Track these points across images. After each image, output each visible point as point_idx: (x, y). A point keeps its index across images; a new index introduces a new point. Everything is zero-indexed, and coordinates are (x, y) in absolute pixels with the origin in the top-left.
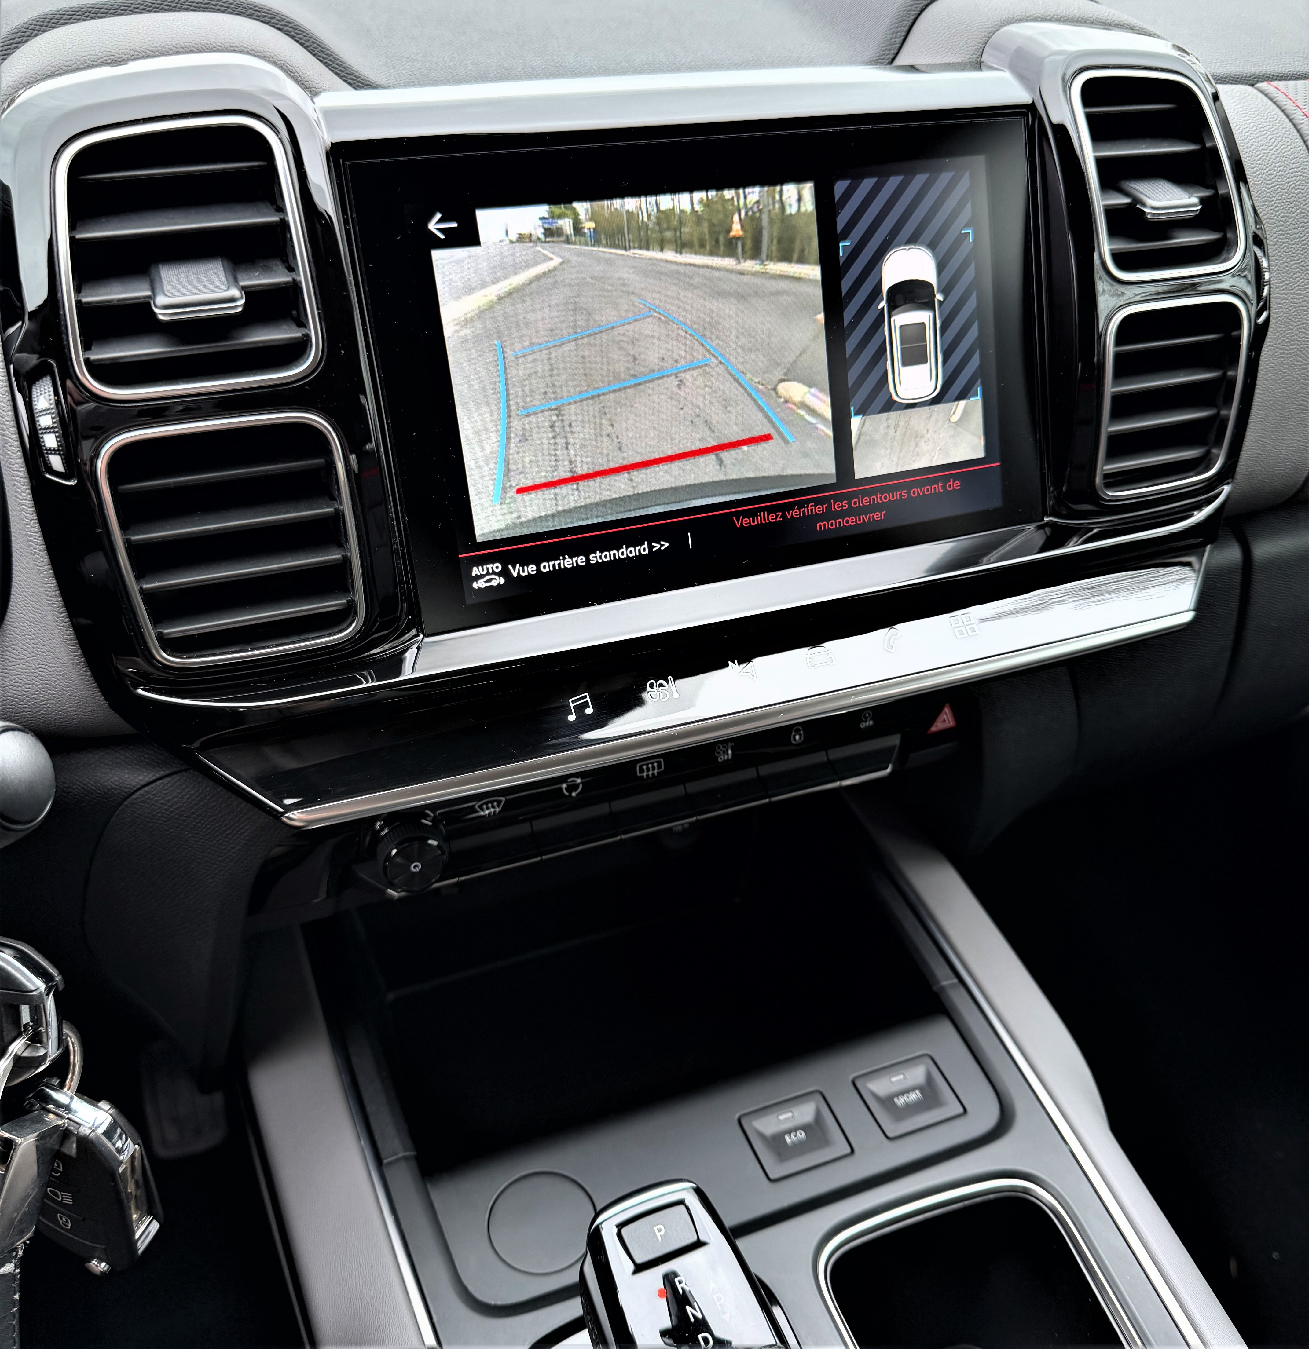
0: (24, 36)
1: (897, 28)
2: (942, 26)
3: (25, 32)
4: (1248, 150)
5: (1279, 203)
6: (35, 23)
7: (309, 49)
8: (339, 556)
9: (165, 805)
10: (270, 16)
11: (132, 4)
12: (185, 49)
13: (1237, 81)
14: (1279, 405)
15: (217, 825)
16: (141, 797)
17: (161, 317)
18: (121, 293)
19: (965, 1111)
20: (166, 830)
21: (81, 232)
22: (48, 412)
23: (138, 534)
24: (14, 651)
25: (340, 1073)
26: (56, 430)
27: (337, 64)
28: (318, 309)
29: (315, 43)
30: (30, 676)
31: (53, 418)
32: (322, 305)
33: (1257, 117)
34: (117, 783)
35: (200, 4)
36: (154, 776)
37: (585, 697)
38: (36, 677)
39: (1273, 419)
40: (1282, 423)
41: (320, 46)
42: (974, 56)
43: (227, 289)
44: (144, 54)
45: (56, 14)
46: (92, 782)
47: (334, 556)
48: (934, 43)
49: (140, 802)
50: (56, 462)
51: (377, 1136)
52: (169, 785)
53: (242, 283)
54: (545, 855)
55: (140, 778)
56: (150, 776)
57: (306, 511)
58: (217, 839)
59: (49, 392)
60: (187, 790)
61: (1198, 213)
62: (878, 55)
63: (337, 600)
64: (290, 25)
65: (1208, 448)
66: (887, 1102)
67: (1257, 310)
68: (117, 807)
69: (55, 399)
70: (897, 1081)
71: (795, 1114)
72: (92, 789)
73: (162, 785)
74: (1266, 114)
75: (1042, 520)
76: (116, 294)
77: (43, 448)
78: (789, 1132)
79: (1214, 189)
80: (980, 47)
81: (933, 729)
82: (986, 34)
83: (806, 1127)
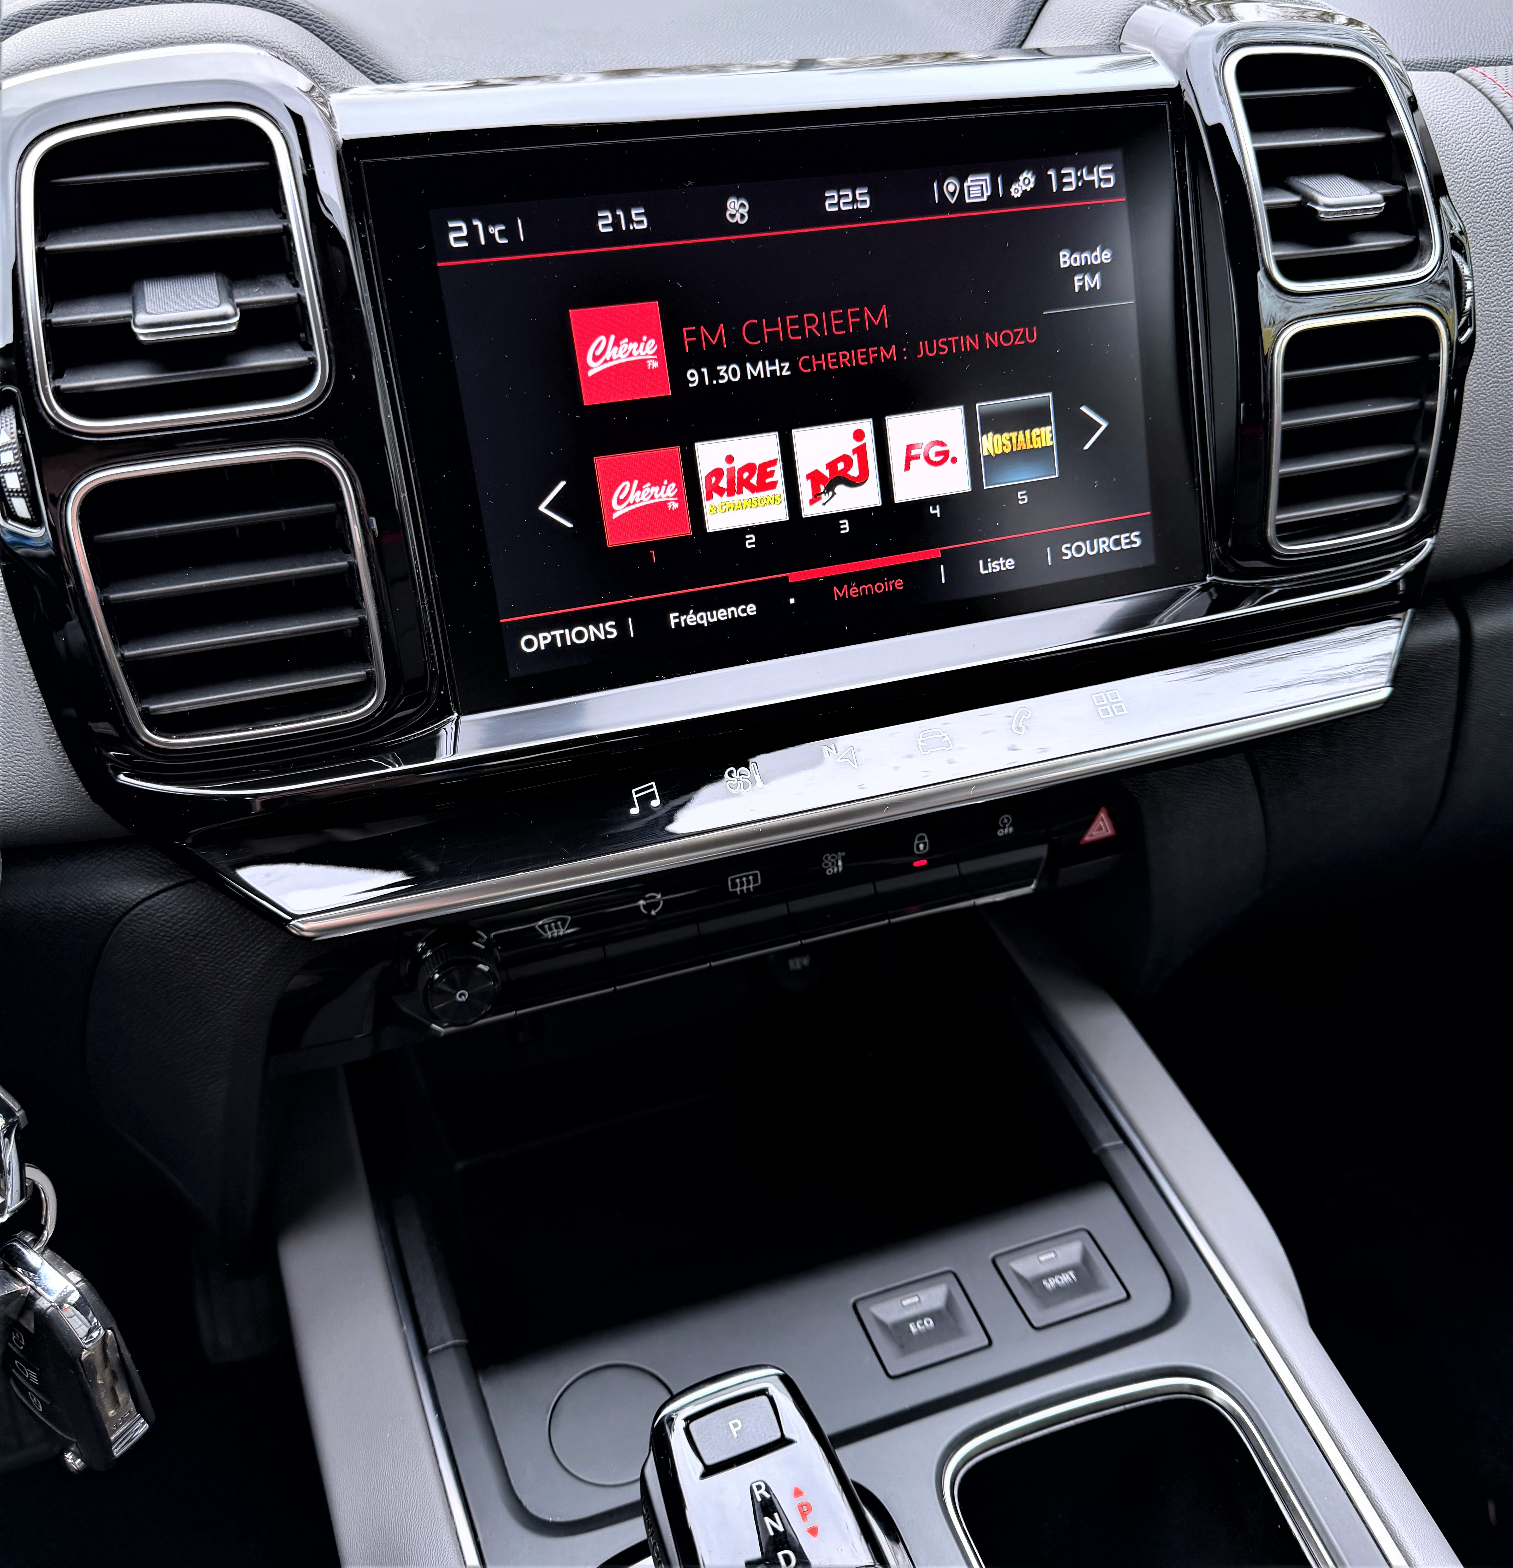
1: (1024, 11)
2: (1075, 6)
3: (5, 29)
4: (1447, 143)
6: (16, 18)
7: (331, 44)
8: (354, 620)
9: (169, 922)
10: (286, 8)
12: (181, 39)
13: (1435, 67)
14: (1494, 444)
15: (228, 946)
16: (141, 912)
17: (142, 338)
18: (98, 312)
19: (1128, 1296)
20: (171, 952)
21: (52, 243)
22: (10, 447)
23: (119, 592)
25: (383, 1247)
26: (19, 468)
28: (324, 327)
29: (338, 37)
31: (15, 454)
32: (330, 323)
33: (1459, 106)
34: (114, 897)
36: (156, 887)
37: (651, 787)
38: (13, 767)
39: (1488, 462)
40: (1499, 466)
41: (342, 40)
42: (1112, 37)
43: (219, 306)
44: (133, 46)
45: (41, 9)
46: (86, 896)
47: (351, 619)
48: (1066, 25)
49: (139, 918)
50: (20, 506)
51: (423, 1320)
52: (173, 898)
53: (238, 300)
54: (619, 985)
55: (141, 890)
56: (153, 888)
57: (315, 565)
58: (229, 963)
59: (11, 424)
60: (195, 904)
61: (1383, 211)
62: (1001, 42)
63: (354, 671)
64: (309, 18)
65: (1404, 493)
66: (1034, 1285)
67: (1459, 326)
68: (115, 925)
69: (17, 433)
70: (1047, 1261)
71: (922, 1299)
72: (86, 904)
73: (165, 899)
74: (1468, 103)
75: (1205, 580)
76: (92, 313)
77: (6, 490)
78: (914, 1319)
79: (1402, 184)
80: (1119, 27)
81: (1087, 838)
82: (1125, 11)
83: (934, 1315)
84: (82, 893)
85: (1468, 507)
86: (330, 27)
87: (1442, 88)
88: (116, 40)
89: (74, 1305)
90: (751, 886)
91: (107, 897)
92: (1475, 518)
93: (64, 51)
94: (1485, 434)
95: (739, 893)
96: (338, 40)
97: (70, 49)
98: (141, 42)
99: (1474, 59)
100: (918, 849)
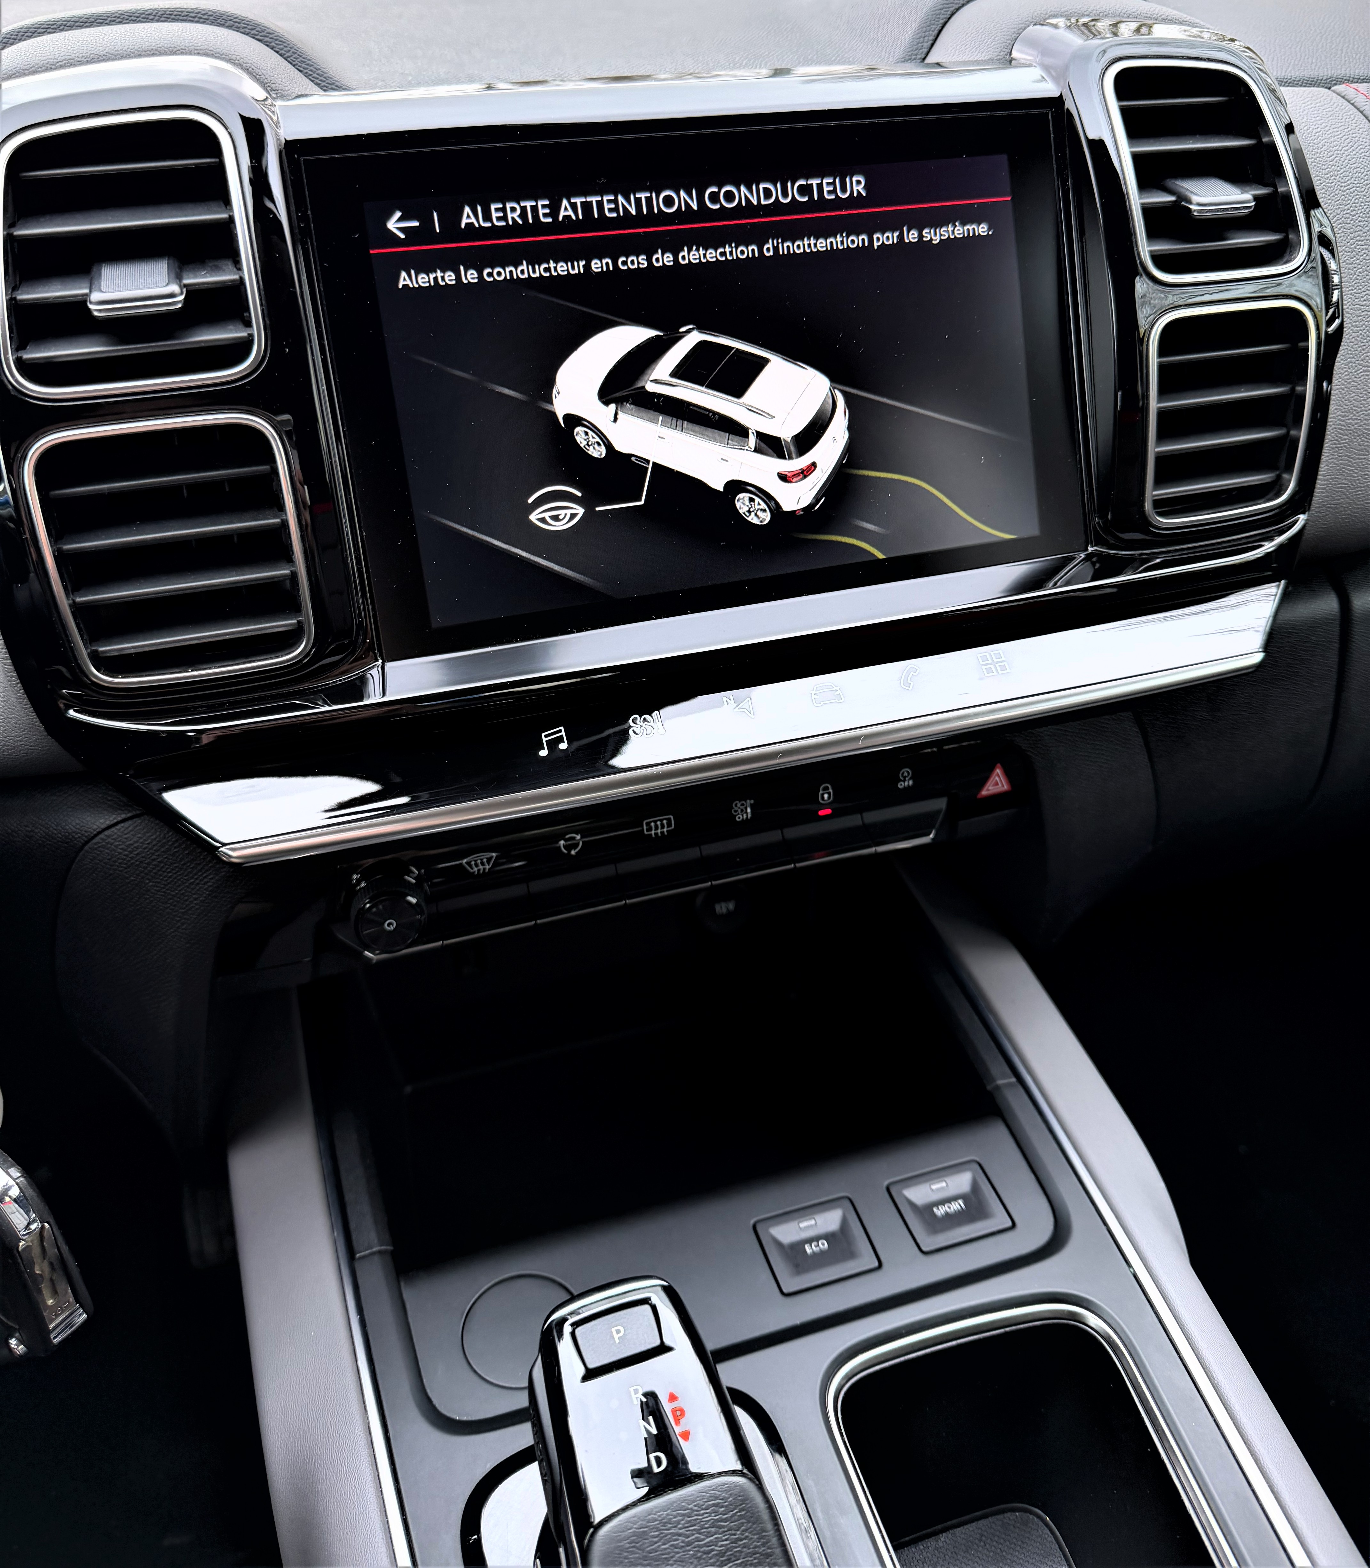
1: (925, 32)
2: (970, 27)
4: (1319, 151)
8: (286, 572)
9: (126, 850)
12: (148, 52)
13: (1311, 84)
15: (178, 873)
16: (101, 841)
17: (97, 314)
18: (59, 291)
19: (1014, 1225)
20: (127, 878)
21: (18, 229)
23: (70, 543)
25: (321, 1158)
28: (261, 305)
29: (294, 52)
32: (267, 305)
34: (78, 826)
36: (115, 818)
37: (560, 731)
39: (1360, 445)
42: (1003, 54)
43: (167, 286)
44: (104, 57)
46: (53, 825)
47: (282, 571)
48: (962, 43)
49: (99, 847)
51: (352, 1227)
52: (130, 829)
53: (186, 282)
54: (540, 919)
55: (101, 821)
56: (111, 819)
57: (252, 521)
58: (179, 889)
60: (148, 835)
61: (1252, 209)
63: (285, 620)
64: (271, 36)
65: (1278, 473)
66: (926, 1212)
67: (1328, 317)
68: (78, 853)
70: (938, 1190)
71: (819, 1222)
72: (53, 833)
73: (123, 829)
74: (1341, 115)
75: (1087, 550)
76: (53, 292)
78: (810, 1241)
79: (1272, 187)
80: (1009, 44)
81: (984, 793)
82: (1016, 30)
83: (829, 1237)
84: (49, 823)
85: (1341, 487)
86: (289, 45)
87: (1316, 101)
88: (89, 53)
90: (666, 830)
91: (72, 827)
92: (1349, 499)
94: (1357, 419)
95: (653, 835)
97: (48, 60)
98: (112, 55)
99: (1350, 77)
100: (823, 798)
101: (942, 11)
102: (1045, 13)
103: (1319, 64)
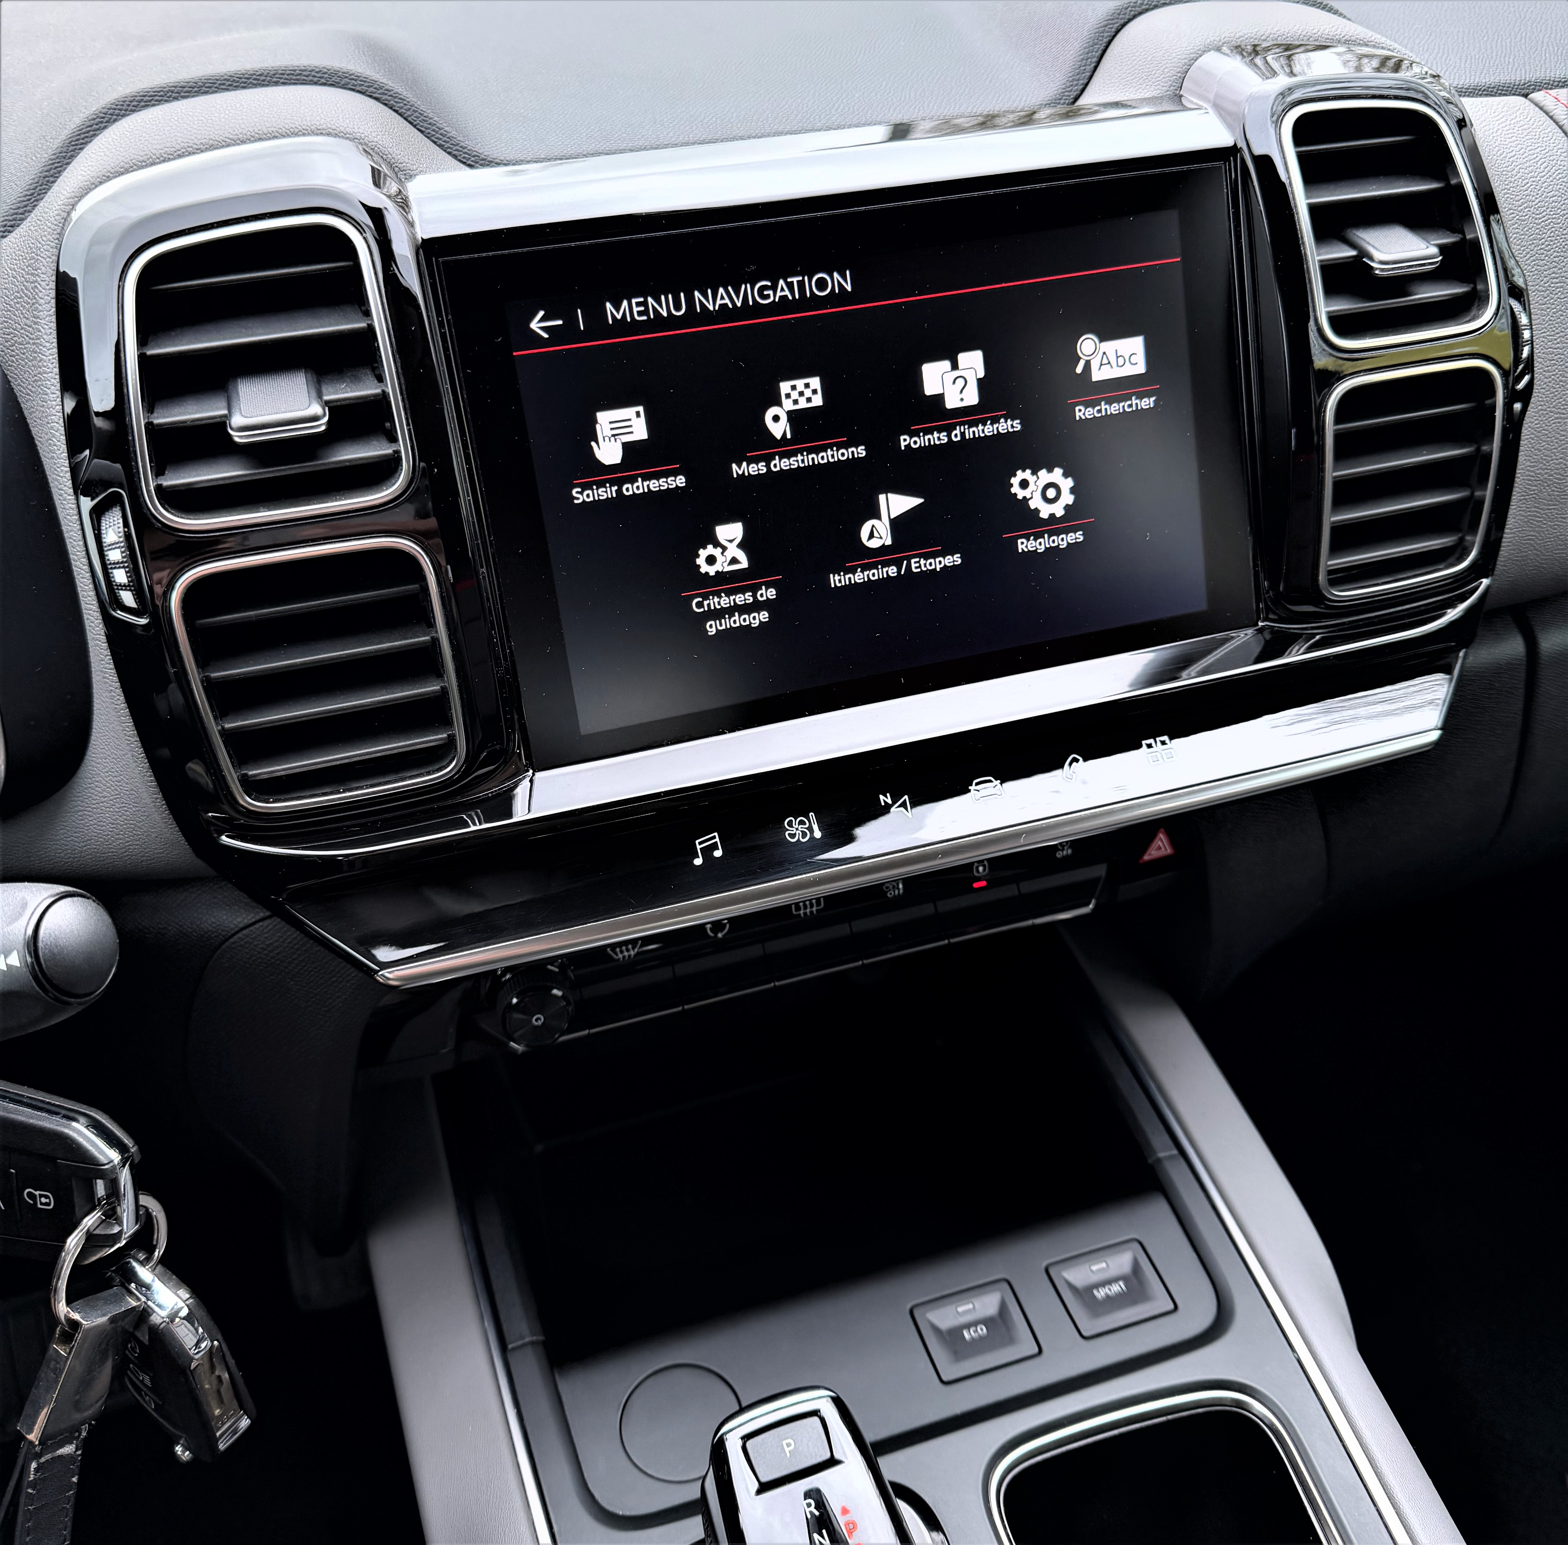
0: (102, 122)
1: (1088, 53)
2: (1137, 51)
3: (103, 118)
4: (1513, 179)
5: (1551, 241)
6: (114, 106)
7: (410, 119)
8: (437, 688)
9: (265, 949)
10: (366, 84)
11: (217, 80)
12: (269, 135)
13: (1508, 92)
14: (1555, 478)
16: (239, 941)
17: (237, 439)
18: (196, 413)
19: (1176, 1308)
20: (267, 977)
21: (153, 348)
22: (118, 546)
23: (218, 671)
24: (97, 789)
25: (466, 1244)
26: (126, 565)
27: (441, 134)
28: (408, 425)
29: (417, 111)
30: (114, 815)
31: (122, 552)
33: (1527, 137)
34: (214, 925)
35: (291, 76)
36: (252, 918)
37: (714, 837)
38: (120, 816)
39: (1549, 495)
41: (422, 115)
42: (1172, 88)
43: (309, 406)
44: (224, 143)
45: (136, 96)
46: (188, 924)
47: (433, 687)
48: (1128, 72)
49: (237, 946)
50: (128, 598)
51: (503, 1317)
52: (269, 927)
53: (327, 398)
54: (687, 1004)
55: (238, 920)
56: (249, 918)
57: (401, 640)
59: (118, 523)
60: (289, 933)
61: (1436, 265)
62: (1064, 86)
63: (437, 734)
65: (1460, 535)
66: (1085, 1294)
67: (1516, 374)
68: (214, 952)
69: (124, 531)
70: (1099, 1271)
71: (977, 1306)
72: (187, 931)
73: (262, 929)
74: (1537, 133)
75: (1257, 625)
76: (190, 414)
77: (114, 584)
78: (968, 1326)
79: (1459, 233)
80: (1180, 77)
81: (1146, 857)
82: (1186, 61)
83: (987, 1322)
84: (184, 921)
87: (1512, 117)
89: (184, 1318)
90: (814, 909)
91: (208, 926)
92: (1537, 550)
93: (160, 151)
95: (802, 915)
96: (417, 114)
99: (1550, 80)
100: (978, 871)
101: (1107, 29)
102: (1218, 39)
103: (1516, 65)
